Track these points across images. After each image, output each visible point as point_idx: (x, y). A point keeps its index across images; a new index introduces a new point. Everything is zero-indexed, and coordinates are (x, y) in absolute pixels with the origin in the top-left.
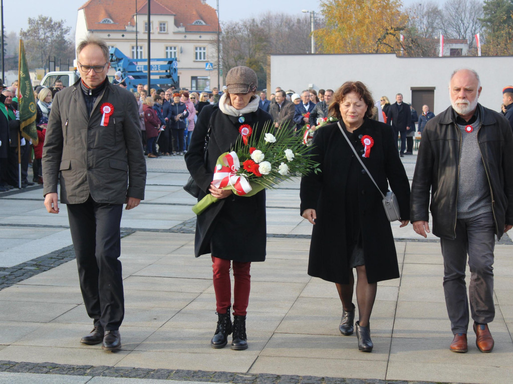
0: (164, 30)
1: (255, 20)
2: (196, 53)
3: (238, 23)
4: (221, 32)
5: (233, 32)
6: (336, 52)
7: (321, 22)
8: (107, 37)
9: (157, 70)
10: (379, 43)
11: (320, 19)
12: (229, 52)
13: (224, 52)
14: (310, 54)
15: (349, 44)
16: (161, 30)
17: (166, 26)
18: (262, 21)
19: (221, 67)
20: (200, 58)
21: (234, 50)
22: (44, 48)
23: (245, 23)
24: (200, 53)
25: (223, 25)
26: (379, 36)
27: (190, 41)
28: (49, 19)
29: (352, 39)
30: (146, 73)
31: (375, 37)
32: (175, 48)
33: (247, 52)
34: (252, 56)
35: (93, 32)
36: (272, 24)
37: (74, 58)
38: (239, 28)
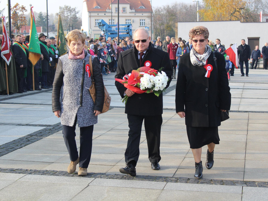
0: (125, 11)
1: (169, 6)
2: (141, 22)
3: (161, 7)
4: (153, 12)
5: (159, 12)
6: (210, 21)
7: (202, 7)
8: (97, 15)
9: (122, 30)
10: (231, 16)
11: (201, 5)
12: (156, 22)
13: (154, 22)
14: (197, 22)
15: (216, 16)
16: (123, 11)
17: (126, 9)
18: (172, 7)
19: (153, 29)
20: (143, 25)
21: (159, 20)
22: (67, 21)
23: (165, 7)
24: (143, 22)
25: (154, 8)
26: (231, 12)
27: (137, 16)
28: (69, 7)
29: (218, 14)
30: (116, 32)
31: (229, 13)
32: (130, 20)
33: (166, 21)
34: (168, 23)
35: (90, 13)
36: (177, 8)
37: (81, 25)
38: (161, 9)
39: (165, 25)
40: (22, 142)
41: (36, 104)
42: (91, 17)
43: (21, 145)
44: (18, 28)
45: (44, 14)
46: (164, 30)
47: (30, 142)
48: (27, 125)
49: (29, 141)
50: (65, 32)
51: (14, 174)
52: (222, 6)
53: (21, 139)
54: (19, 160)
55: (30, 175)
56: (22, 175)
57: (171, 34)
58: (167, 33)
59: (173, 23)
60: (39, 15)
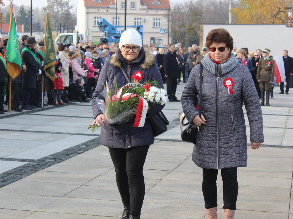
0: (134, 7)
1: (193, 2)
2: (154, 22)
3: (182, 4)
4: (171, 9)
5: (179, 10)
6: (246, 23)
7: (235, 3)
8: (97, 12)
10: (274, 17)
11: (235, 2)
12: (175, 22)
13: (172, 22)
14: (228, 24)
15: (255, 18)
16: (132, 8)
17: (135, 5)
18: (197, 3)
19: (170, 32)
20: (157, 26)
21: (179, 21)
22: (57, 18)
23: (187, 3)
24: (157, 23)
25: (172, 5)
26: (275, 13)
27: (151, 15)
31: (272, 13)
32: (140, 19)
33: (187, 22)
34: (190, 25)
35: (88, 8)
36: (203, 4)
37: (76, 25)
38: (182, 6)
39: (187, 27)
41: (14, 131)
42: (89, 13)
45: (27, 9)
46: (185, 33)
47: (7, 182)
48: (3, 159)
49: (5, 181)
50: (54, 33)
52: (262, 4)
57: (194, 39)
58: (189, 37)
59: (197, 24)
60: (20, 9)
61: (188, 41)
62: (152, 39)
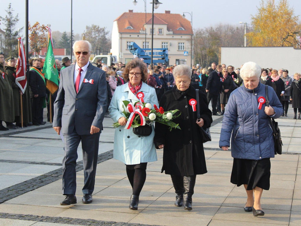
0: (161, 33)
1: (213, 27)
2: (179, 46)
3: (203, 29)
4: (193, 34)
5: (200, 34)
6: (259, 45)
7: (250, 29)
8: (129, 37)
9: (157, 55)
10: (284, 41)
11: (249, 28)
12: (197, 46)
13: (194, 46)
14: (244, 47)
15: (267, 41)
16: (160, 33)
17: (162, 31)
18: (216, 28)
19: (193, 54)
20: (181, 49)
21: (200, 44)
22: (95, 43)
23: (207, 29)
24: (181, 46)
25: (195, 30)
26: (284, 37)
27: (176, 39)
28: (97, 26)
29: (269, 39)
30: (150, 57)
31: (282, 37)
32: (167, 43)
33: (208, 45)
34: (210, 48)
35: (121, 34)
36: (222, 30)
37: (111, 48)
38: (203, 32)
39: (208, 50)
40: (35, 184)
41: (53, 139)
42: (122, 38)
43: (33, 186)
44: (38, 51)
45: (69, 35)
46: (205, 55)
47: (44, 184)
48: (42, 163)
49: (42, 182)
51: (23, 220)
52: (273, 29)
53: (34, 180)
54: (30, 204)
55: (41, 222)
56: (31, 222)
57: (214, 60)
58: (209, 58)
59: (216, 47)
60: (63, 35)
61: (208, 62)
62: (177, 60)
